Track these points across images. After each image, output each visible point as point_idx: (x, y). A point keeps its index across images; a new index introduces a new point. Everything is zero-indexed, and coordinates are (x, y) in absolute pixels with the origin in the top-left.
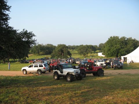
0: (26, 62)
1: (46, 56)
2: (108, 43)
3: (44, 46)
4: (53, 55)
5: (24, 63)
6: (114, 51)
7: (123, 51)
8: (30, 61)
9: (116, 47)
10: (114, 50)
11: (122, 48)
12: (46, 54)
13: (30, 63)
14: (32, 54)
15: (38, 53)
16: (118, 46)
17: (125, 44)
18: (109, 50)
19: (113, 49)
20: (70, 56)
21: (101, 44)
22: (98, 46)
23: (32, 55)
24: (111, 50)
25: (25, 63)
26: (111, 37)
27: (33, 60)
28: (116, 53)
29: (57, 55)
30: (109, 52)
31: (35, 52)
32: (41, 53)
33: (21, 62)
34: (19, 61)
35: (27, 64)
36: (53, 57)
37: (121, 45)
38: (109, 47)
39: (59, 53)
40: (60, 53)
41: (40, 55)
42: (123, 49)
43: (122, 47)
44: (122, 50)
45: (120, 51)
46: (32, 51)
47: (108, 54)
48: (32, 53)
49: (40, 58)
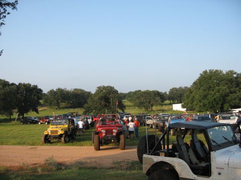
0: (33, 120)
1: (72, 110)
2: (200, 83)
3: (68, 92)
4: (89, 108)
5: (27, 124)
6: (215, 99)
7: (235, 99)
8: (40, 119)
9: (218, 91)
10: (215, 97)
11: (231, 93)
12: (73, 107)
13: (41, 123)
14: (45, 106)
15: (58, 104)
16: (224, 88)
17: (236, 84)
18: (205, 96)
19: (214, 95)
20: (123, 110)
21: (173, 88)
22: (168, 93)
23: (46, 108)
24: (209, 96)
25: (31, 123)
26: (205, 72)
27: (47, 117)
28: (220, 103)
29: (96, 108)
30: (206, 102)
31: (51, 104)
32: (63, 104)
33: (22, 121)
34: (18, 119)
35: (35, 125)
36: (88, 111)
37: (229, 88)
38: (205, 90)
39: (100, 104)
40: (103, 103)
41: (60, 108)
42: (234, 94)
43: (232, 90)
44: (232, 96)
45: (229, 98)
46: (46, 101)
47: (204, 105)
48: (46, 104)
49: (61, 114)
